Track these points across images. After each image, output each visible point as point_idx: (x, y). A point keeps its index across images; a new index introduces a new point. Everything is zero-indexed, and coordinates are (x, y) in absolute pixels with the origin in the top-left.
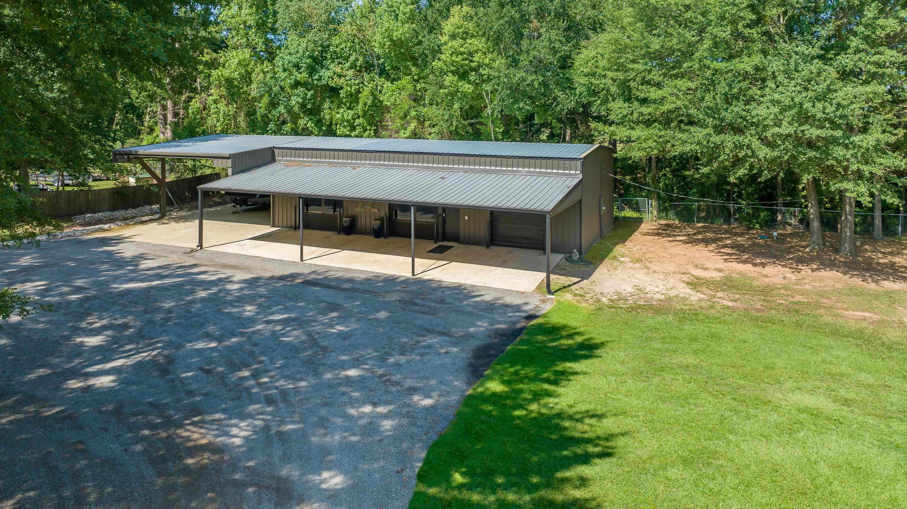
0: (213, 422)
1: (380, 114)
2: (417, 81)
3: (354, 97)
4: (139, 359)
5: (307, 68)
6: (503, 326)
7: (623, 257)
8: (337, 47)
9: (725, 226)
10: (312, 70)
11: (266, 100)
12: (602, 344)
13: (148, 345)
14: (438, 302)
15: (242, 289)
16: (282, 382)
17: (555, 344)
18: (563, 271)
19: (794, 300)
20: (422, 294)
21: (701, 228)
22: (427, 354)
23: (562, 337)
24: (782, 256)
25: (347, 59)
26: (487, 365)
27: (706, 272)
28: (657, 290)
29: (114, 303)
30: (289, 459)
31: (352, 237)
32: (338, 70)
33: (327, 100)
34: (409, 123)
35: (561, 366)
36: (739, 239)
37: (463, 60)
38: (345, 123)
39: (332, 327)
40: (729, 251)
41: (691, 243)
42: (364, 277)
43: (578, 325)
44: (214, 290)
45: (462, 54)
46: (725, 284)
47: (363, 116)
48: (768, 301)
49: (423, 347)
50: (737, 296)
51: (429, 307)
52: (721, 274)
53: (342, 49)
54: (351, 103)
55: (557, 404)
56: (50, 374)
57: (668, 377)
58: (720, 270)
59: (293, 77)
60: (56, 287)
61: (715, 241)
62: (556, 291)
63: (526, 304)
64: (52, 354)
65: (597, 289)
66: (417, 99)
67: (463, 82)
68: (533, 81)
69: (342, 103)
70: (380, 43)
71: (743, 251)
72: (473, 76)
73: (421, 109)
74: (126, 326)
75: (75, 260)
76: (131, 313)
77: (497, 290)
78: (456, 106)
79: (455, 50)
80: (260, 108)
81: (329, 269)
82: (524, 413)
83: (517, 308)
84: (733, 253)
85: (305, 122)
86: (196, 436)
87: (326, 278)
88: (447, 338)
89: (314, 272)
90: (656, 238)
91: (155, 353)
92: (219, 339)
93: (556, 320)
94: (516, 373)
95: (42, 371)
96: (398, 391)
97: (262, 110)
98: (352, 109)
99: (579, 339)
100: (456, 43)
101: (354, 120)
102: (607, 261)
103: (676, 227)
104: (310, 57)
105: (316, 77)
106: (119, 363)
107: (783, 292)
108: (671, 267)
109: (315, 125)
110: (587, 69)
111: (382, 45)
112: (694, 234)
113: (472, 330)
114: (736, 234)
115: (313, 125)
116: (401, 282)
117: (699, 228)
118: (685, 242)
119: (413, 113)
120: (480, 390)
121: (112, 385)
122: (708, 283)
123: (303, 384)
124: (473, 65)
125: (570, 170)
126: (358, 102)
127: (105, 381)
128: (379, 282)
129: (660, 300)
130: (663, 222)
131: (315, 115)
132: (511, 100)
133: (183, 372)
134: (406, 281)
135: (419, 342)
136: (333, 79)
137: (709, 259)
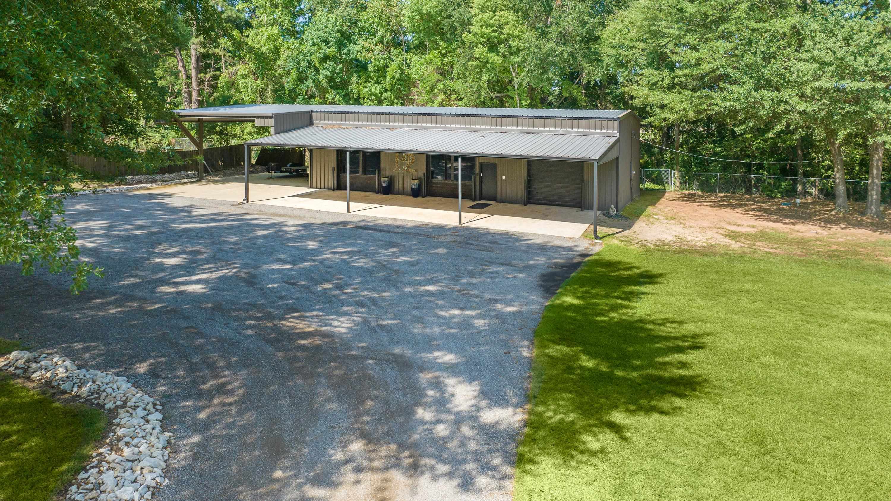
0: (313, 317)
1: (407, 88)
2: (444, 55)
3: (382, 71)
4: (221, 274)
5: (336, 43)
6: (561, 261)
7: (656, 215)
8: (365, 22)
9: (746, 196)
10: (340, 45)
11: (294, 74)
12: (661, 275)
13: (227, 265)
14: (491, 243)
15: (298, 231)
16: (366, 293)
17: (615, 274)
18: (603, 224)
19: (832, 249)
20: (472, 237)
21: (724, 197)
22: (495, 278)
23: (619, 270)
24: (809, 218)
25: (374, 35)
26: (558, 286)
27: (740, 227)
28: (698, 239)
29: (180, 237)
30: (398, 342)
31: (390, 196)
32: (366, 44)
33: (355, 75)
34: (436, 96)
35: (628, 289)
36: (763, 205)
37: (493, 31)
38: (373, 97)
39: (398, 257)
40: (757, 213)
41: (719, 207)
42: (413, 225)
43: (633, 262)
44: (272, 230)
45: (491, 26)
46: (761, 236)
47: (391, 90)
48: (807, 249)
49: (490, 273)
50: (776, 246)
51: (484, 246)
52: (756, 230)
53: (370, 25)
54: (378, 77)
55: (635, 313)
56: (140, 282)
57: (734, 298)
58: (754, 227)
59: (322, 51)
60: (119, 225)
61: (741, 206)
62: (602, 238)
63: (576, 246)
64: (137, 269)
65: (641, 237)
66: (444, 74)
67: (492, 54)
68: (562, 53)
69: (370, 77)
70: (409, 17)
71: (771, 214)
72: (502, 49)
73: (447, 82)
74: (198, 253)
75: (130, 208)
76: (200, 244)
77: (544, 236)
78: (485, 78)
79: (485, 22)
80: (288, 82)
81: (378, 219)
82: (606, 318)
83: (569, 249)
84: (761, 216)
85: (333, 96)
86: (301, 326)
87: (376, 225)
88: (511, 268)
89: (363, 220)
90: (684, 203)
91: (235, 270)
92: (293, 263)
93: (608, 257)
94: (586, 292)
95: (132, 280)
96: (480, 301)
97: (290, 84)
98: (380, 83)
99: (637, 271)
100: (486, 16)
101: (381, 94)
102: (642, 218)
103: (700, 196)
104: (339, 31)
105: (345, 51)
106: (204, 276)
107: (818, 242)
108: (706, 224)
109: (343, 99)
110: (616, 41)
111: (412, 18)
112: (719, 201)
113: (532, 262)
114: (759, 202)
115: (341, 99)
116: (449, 229)
117: (721, 197)
118: (712, 206)
119: (441, 86)
120: (558, 302)
121: (204, 291)
122: (746, 236)
123: (387, 294)
124: (502, 37)
125: (607, 129)
126: (386, 77)
127: (197, 288)
128: (428, 228)
129: (703, 247)
130: (685, 192)
131: (342, 89)
132: (540, 71)
133: (269, 284)
134: (454, 228)
135: (484, 269)
136: (361, 53)
137: (739, 218)
